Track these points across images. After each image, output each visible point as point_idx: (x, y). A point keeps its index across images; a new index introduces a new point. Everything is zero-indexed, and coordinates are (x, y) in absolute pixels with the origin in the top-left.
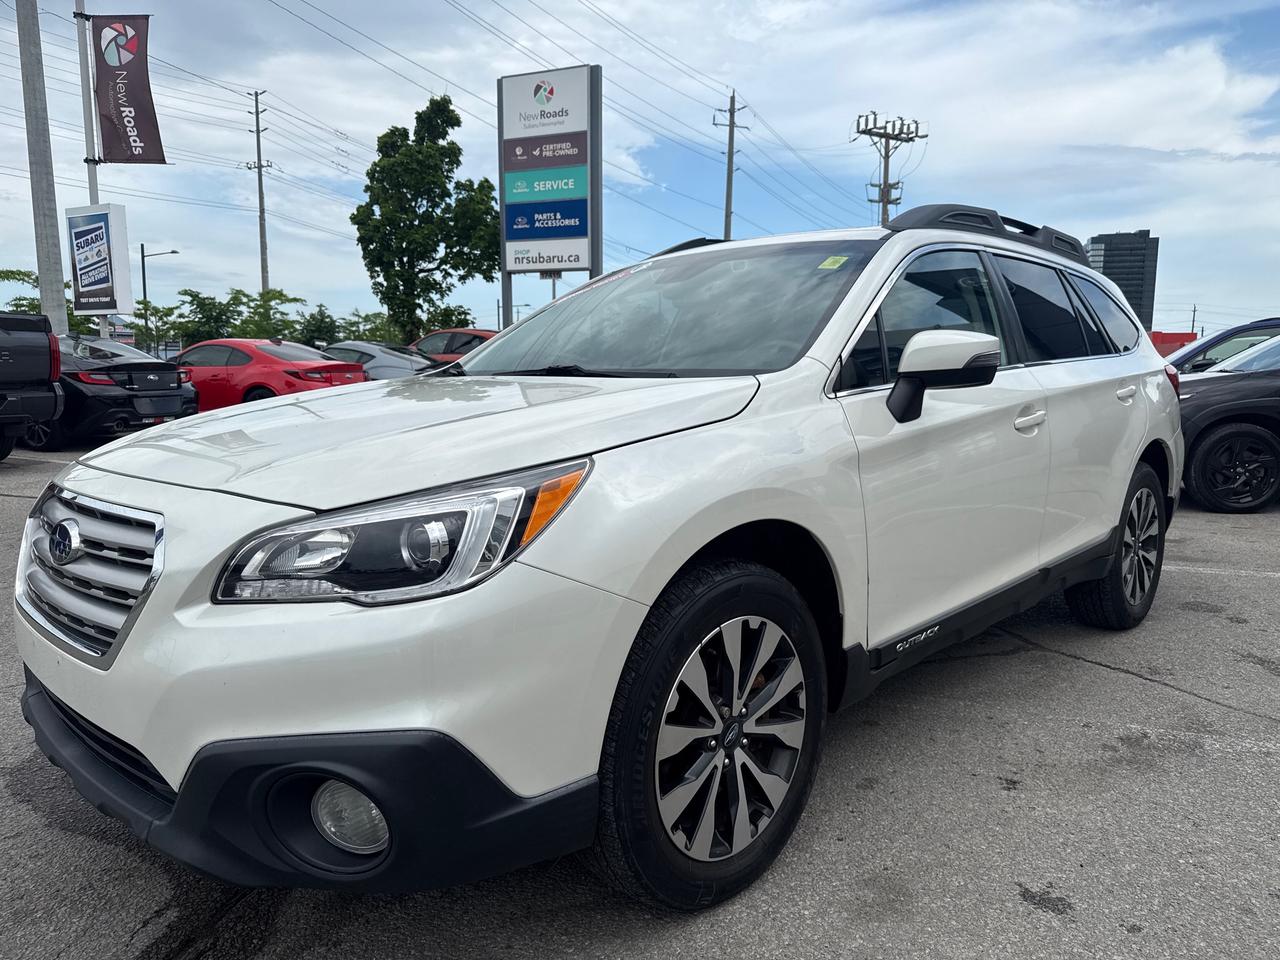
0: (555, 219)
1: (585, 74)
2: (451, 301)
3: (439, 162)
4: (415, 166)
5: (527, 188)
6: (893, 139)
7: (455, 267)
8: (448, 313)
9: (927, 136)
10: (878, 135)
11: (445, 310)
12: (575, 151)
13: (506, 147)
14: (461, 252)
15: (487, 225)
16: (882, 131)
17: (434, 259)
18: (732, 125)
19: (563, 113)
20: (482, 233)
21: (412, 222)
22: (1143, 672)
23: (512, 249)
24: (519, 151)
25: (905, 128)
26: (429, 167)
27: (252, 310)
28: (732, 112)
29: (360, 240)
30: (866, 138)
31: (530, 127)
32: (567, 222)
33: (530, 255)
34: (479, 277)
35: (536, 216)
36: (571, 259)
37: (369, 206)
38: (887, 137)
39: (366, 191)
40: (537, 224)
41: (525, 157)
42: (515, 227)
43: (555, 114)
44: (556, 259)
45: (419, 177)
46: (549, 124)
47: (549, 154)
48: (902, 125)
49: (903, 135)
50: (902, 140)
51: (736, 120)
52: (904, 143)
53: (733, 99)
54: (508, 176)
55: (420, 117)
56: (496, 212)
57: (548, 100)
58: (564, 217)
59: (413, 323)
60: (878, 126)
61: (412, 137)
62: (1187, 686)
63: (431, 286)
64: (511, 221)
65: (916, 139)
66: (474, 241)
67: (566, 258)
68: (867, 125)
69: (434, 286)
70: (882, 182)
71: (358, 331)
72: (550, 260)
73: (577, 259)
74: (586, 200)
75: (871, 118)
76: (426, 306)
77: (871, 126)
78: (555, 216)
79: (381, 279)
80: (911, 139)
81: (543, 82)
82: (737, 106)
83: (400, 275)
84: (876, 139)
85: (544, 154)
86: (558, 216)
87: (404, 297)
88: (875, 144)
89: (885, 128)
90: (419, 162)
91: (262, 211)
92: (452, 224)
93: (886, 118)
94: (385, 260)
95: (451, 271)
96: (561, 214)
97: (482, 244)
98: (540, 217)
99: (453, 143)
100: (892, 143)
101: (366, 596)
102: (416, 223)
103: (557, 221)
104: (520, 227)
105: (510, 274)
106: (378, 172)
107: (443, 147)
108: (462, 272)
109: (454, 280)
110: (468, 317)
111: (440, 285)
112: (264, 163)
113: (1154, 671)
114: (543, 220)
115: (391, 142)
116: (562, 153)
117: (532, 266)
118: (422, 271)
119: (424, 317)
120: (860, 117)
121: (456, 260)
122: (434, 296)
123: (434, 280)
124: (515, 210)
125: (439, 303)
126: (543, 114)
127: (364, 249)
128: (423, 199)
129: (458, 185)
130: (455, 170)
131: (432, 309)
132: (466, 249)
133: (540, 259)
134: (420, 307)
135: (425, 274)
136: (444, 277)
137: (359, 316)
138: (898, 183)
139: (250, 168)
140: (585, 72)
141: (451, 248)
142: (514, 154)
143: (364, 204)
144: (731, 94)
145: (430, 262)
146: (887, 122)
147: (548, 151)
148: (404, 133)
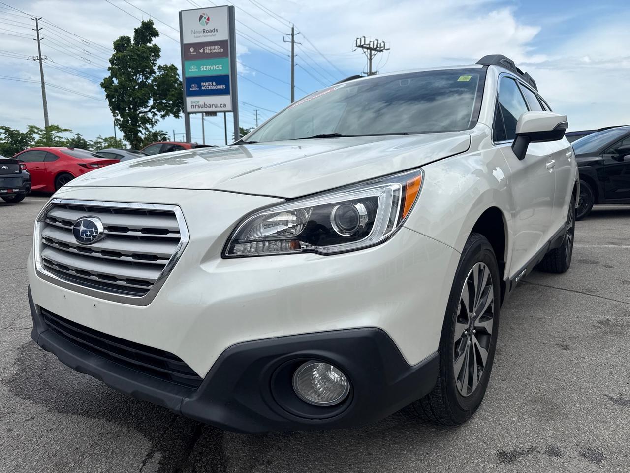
0: (212, 85)
1: (226, 10)
2: (157, 128)
3: (149, 55)
4: (136, 57)
5: (197, 69)
6: (373, 50)
7: (159, 111)
8: (156, 135)
9: (389, 49)
10: (366, 48)
11: (154, 133)
12: (222, 50)
13: (185, 48)
14: (161, 103)
15: (176, 89)
16: (368, 46)
17: (148, 106)
18: (293, 42)
19: (215, 30)
20: (173, 92)
21: (134, 87)
22: (584, 291)
23: (190, 101)
24: (192, 50)
25: (379, 45)
26: (143, 57)
27: (41, 136)
28: (293, 35)
29: (108, 96)
30: (360, 49)
31: (197, 37)
32: (219, 87)
33: (200, 104)
34: (172, 115)
35: (202, 84)
36: (222, 106)
37: (111, 78)
38: (371, 49)
39: (109, 70)
40: (203, 88)
41: (195, 53)
42: (191, 89)
43: (211, 31)
44: (213, 106)
45: (139, 63)
46: (207, 36)
47: (208, 51)
48: (377, 43)
49: (378, 49)
50: (378, 51)
51: (295, 39)
52: (379, 53)
53: (293, 29)
54: (186, 63)
55: (136, 31)
56: (180, 82)
57: (207, 23)
58: (217, 84)
59: (137, 140)
60: (366, 43)
61: (133, 42)
62: (609, 296)
63: (146, 120)
64: (189, 86)
65: (384, 50)
66: (169, 97)
67: (219, 105)
68: (361, 43)
69: (149, 121)
70: (369, 72)
71: (101, 147)
72: (210, 106)
73: (225, 106)
74: (228, 76)
75: (363, 40)
76: (144, 131)
77: (363, 43)
78: (212, 83)
79: (119, 117)
80: (382, 51)
81: (204, 14)
82: (295, 32)
83: (129, 115)
84: (365, 50)
85: (205, 51)
86: (214, 84)
87: (132, 126)
88: (365, 52)
89: (369, 45)
90: (138, 55)
91: (43, 83)
92: (156, 88)
93: (370, 40)
94: (121, 107)
95: (157, 113)
96: (215, 83)
97: (174, 98)
98: (204, 84)
99: (155, 45)
100: (373, 52)
101: (324, 249)
102: (137, 87)
103: (214, 86)
104: (193, 89)
105: (189, 114)
106: (115, 60)
107: (151, 47)
108: (163, 113)
109: (159, 117)
110: (166, 136)
111: (151, 120)
112: (43, 57)
113: (589, 291)
114: (205, 85)
115: (121, 44)
116: (215, 51)
117: (201, 110)
118: (141, 113)
119: (143, 137)
120: (357, 39)
121: (159, 107)
122: (148, 126)
123: (148, 117)
124: (190, 81)
125: (151, 129)
126: (204, 31)
127: (110, 101)
128: (140, 75)
129: (160, 68)
130: (157, 60)
131: (147, 133)
132: (164, 101)
133: (205, 106)
134: (141, 131)
135: (143, 114)
136: (153, 116)
137: (102, 139)
138: (376, 72)
139: (34, 60)
140: (226, 9)
141: (156, 101)
142: (189, 51)
143: (107, 77)
144: (292, 26)
145: (145, 108)
146: (370, 42)
147: (208, 50)
148: (128, 39)
